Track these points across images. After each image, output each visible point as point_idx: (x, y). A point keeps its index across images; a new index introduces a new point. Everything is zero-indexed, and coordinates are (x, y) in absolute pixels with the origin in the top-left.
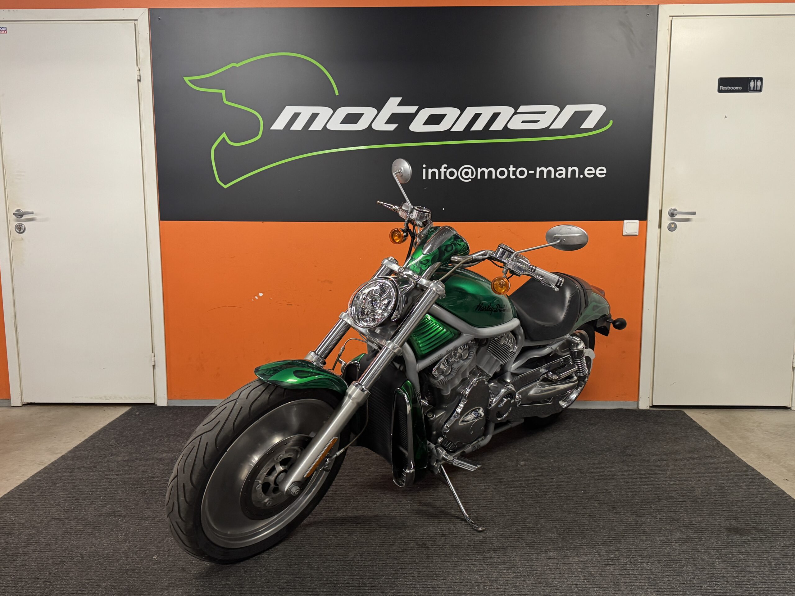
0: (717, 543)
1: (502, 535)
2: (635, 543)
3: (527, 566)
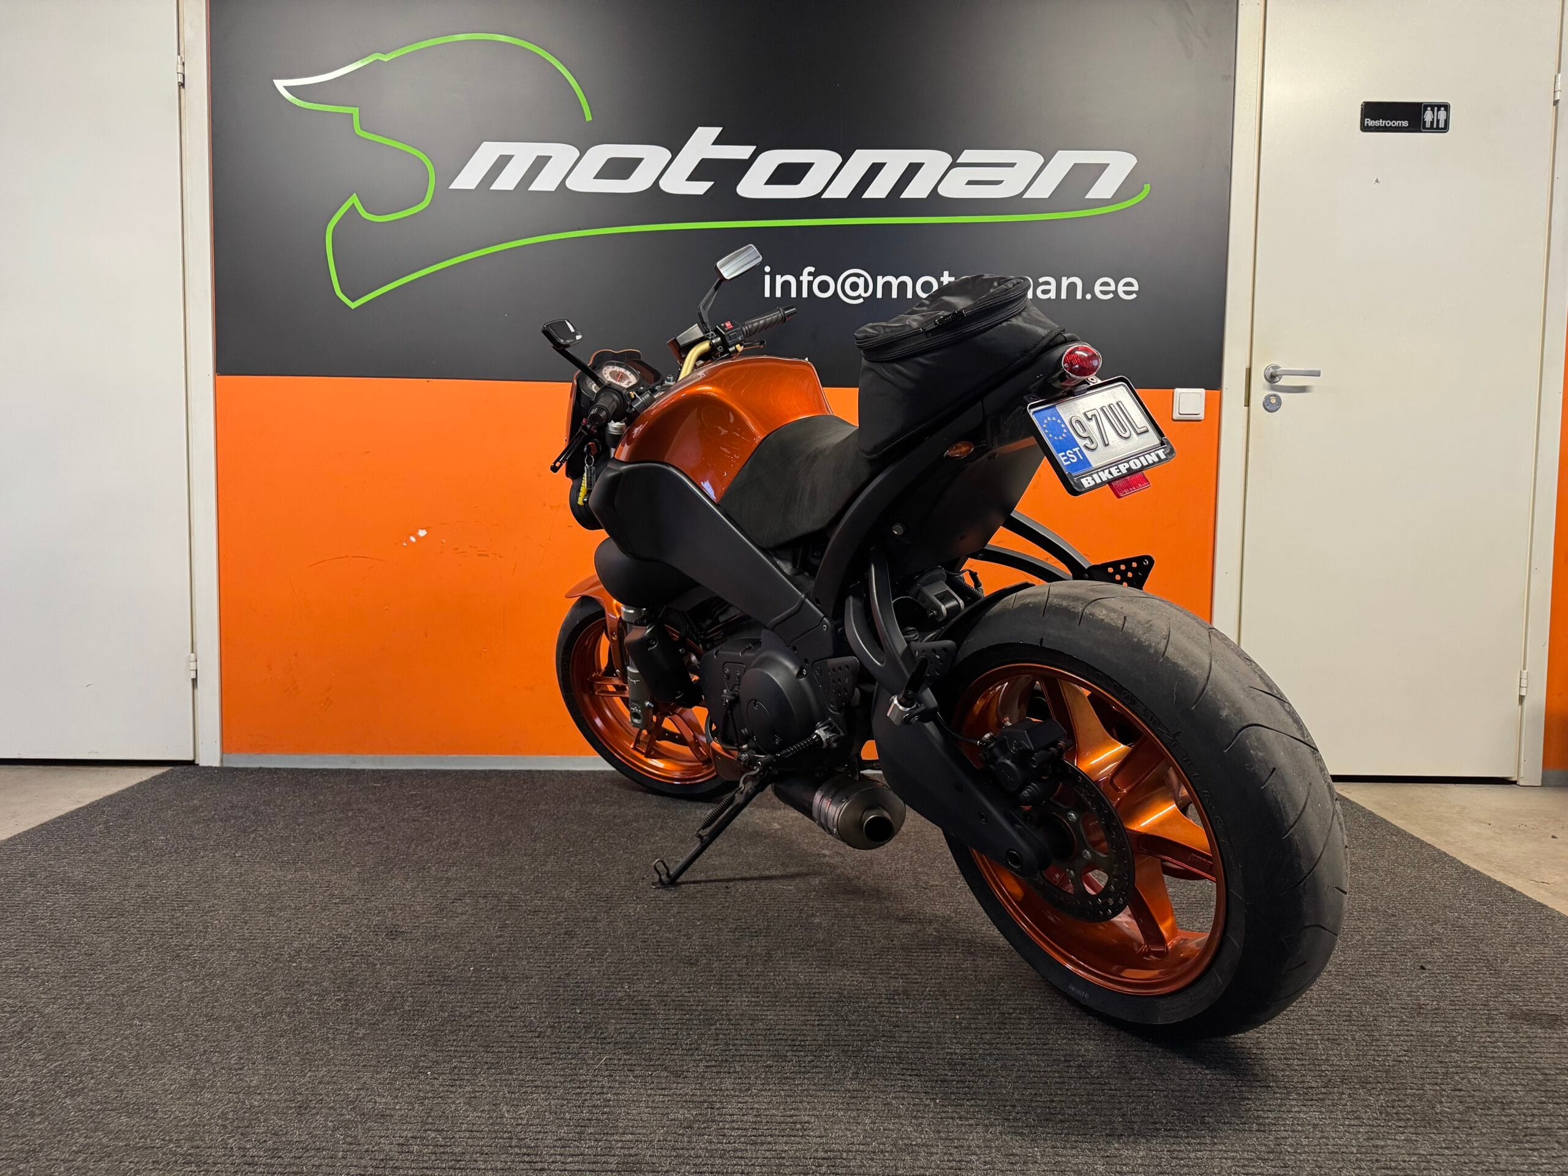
1: (967, 1028)
2: (1297, 1047)
3: (1037, 1104)
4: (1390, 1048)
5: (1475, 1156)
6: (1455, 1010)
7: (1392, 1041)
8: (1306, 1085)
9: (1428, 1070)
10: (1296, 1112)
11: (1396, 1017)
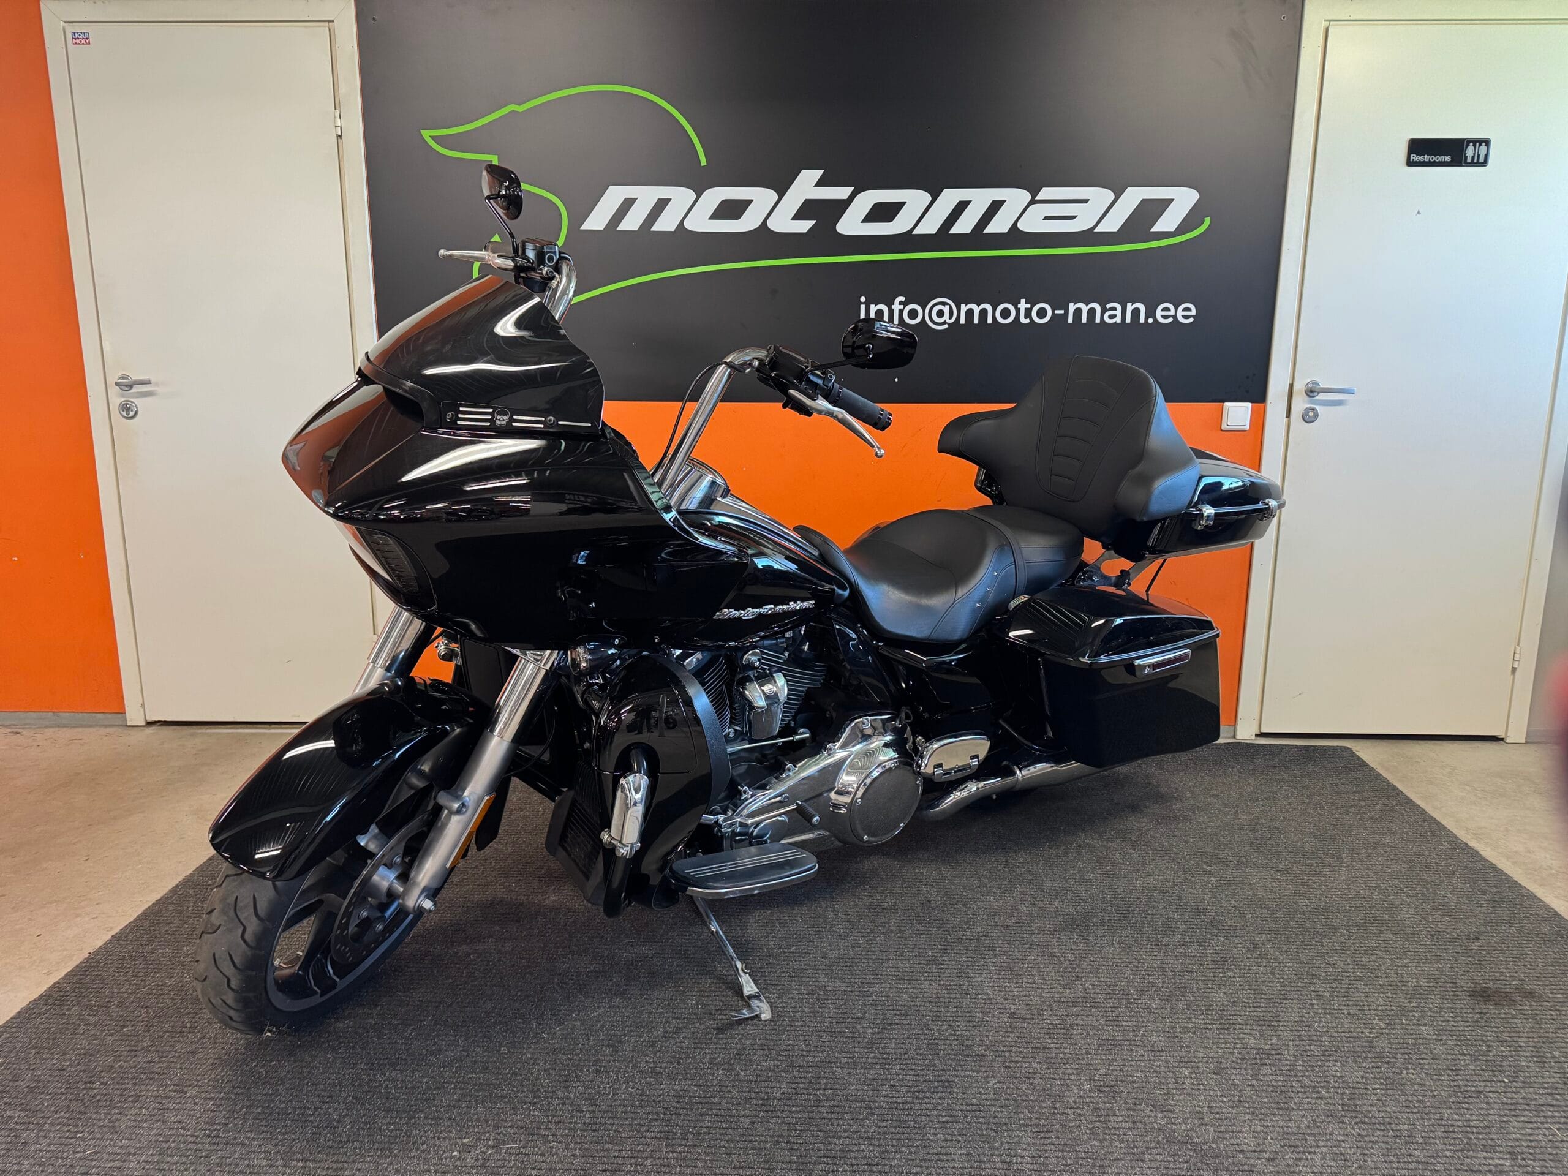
0: (1455, 1022)
4: (1375, 1022)
5: (1426, 1114)
6: (1429, 987)
7: (1377, 1015)
8: (1309, 1053)
9: (1402, 1041)
10: (1302, 1076)
11: (1383, 993)
